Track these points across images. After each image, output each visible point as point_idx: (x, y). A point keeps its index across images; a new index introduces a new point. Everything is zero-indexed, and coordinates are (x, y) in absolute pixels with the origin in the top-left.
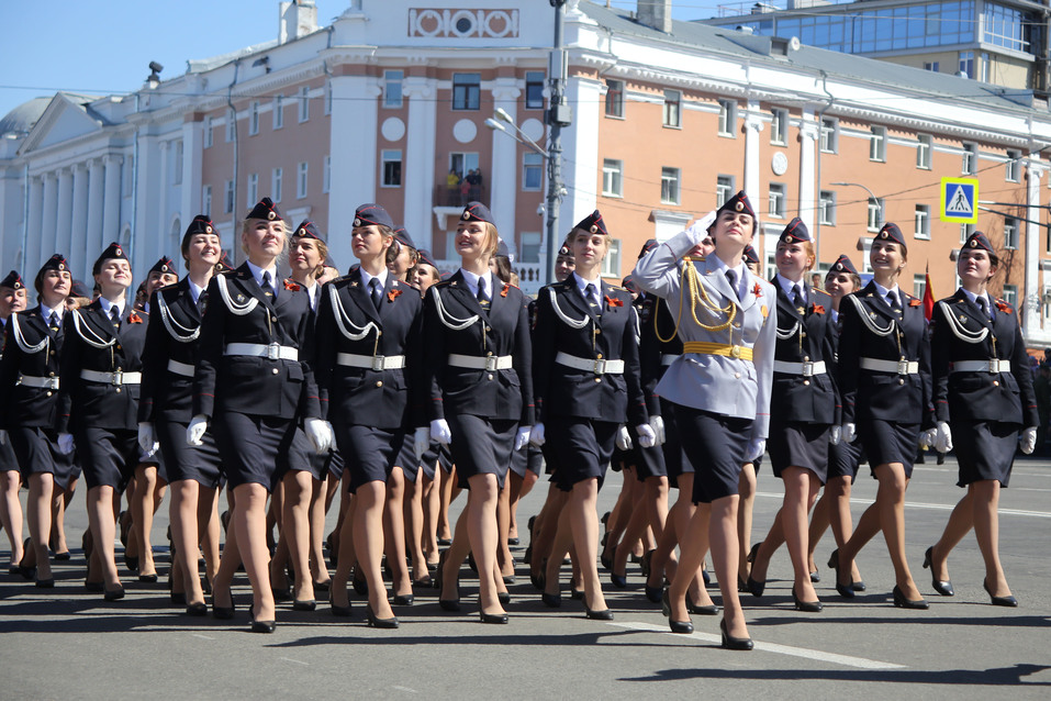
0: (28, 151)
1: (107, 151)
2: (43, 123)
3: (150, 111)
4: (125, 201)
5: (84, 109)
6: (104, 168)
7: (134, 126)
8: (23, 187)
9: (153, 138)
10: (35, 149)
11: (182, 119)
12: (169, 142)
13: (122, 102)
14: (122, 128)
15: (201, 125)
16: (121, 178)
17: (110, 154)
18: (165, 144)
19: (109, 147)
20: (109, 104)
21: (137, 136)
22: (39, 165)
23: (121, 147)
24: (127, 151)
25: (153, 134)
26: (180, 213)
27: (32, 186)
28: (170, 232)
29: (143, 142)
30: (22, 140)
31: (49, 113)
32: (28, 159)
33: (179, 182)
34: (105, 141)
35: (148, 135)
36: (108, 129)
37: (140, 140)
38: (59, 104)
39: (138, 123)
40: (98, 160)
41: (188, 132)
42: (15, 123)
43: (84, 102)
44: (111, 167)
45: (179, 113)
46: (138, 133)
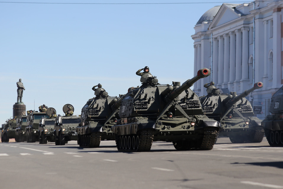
0: (212, 28)
1: (243, 26)
2: (218, 16)
3: (259, 9)
4: (250, 46)
5: (233, 10)
6: (242, 33)
7: (253, 15)
8: (211, 42)
9: (261, 20)
10: (215, 27)
11: (272, 11)
12: (267, 21)
13: (248, 6)
14: (248, 16)
15: (280, 13)
16: (249, 36)
17: (244, 27)
18: (266, 22)
19: (243, 24)
20: (243, 7)
21: (254, 20)
22: (216, 33)
23: (249, 24)
24: (251, 25)
25: (261, 18)
26: (273, 50)
27: (214, 42)
28: (269, 57)
29: (257, 21)
30: (210, 24)
31: (220, 12)
32: (212, 31)
33: (272, 37)
34: (242, 22)
35: (259, 18)
36: (243, 17)
37: (256, 21)
38: (223, 8)
39: (255, 14)
40: (239, 30)
41: (275, 16)
42: (207, 17)
43: (233, 7)
44: (244, 32)
45: (271, 9)
46: (255, 18)
